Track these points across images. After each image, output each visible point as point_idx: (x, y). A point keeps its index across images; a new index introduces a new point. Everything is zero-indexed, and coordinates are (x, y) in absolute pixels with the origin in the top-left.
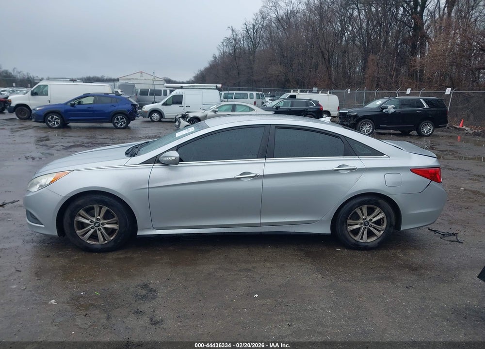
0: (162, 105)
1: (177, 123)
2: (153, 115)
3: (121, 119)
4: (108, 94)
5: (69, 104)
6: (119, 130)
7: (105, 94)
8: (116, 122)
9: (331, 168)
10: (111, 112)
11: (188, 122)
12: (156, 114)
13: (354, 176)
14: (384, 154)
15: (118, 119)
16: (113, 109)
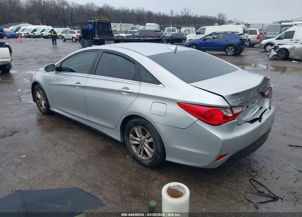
0: (276, 39)
1: (269, 53)
2: (267, 47)
3: (231, 49)
4: (226, 32)
5: (202, 39)
6: (228, 57)
7: (225, 32)
8: (228, 52)
9: (117, 89)
10: (225, 45)
11: (276, 52)
12: (269, 46)
13: (131, 99)
14: (161, 84)
15: (229, 49)
16: (227, 42)
